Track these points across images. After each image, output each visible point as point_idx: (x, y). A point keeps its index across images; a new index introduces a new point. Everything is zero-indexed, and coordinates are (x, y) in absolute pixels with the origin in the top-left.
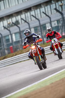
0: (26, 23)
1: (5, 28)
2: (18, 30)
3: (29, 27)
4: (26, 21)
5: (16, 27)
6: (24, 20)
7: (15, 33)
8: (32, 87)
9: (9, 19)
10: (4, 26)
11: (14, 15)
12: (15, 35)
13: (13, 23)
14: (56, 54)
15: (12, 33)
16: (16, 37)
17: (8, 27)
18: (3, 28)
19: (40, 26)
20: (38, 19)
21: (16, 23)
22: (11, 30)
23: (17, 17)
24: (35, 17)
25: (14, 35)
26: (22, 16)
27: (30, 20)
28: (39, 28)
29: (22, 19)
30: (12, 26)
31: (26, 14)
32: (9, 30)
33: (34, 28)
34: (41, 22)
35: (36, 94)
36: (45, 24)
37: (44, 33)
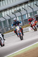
1: (13, 13)
2: (20, 15)
3: (27, 13)
4: (25, 10)
5: (19, 13)
6: (24, 9)
8: (29, 48)
9: (15, 8)
11: (18, 6)
12: (19, 18)
13: (17, 10)
14: (33, 29)
15: (17, 16)
16: (19, 19)
17: (15, 13)
18: (11, 13)
19: (33, 12)
20: (32, 8)
21: (19, 11)
22: (16, 15)
23: (20, 7)
24: (30, 7)
26: (22, 6)
27: (27, 9)
28: (33, 13)
29: (22, 8)
30: (17, 12)
31: (25, 5)
32: (15, 15)
33: (30, 13)
34: (34, 10)
35: (31, 52)
36: (36, 11)
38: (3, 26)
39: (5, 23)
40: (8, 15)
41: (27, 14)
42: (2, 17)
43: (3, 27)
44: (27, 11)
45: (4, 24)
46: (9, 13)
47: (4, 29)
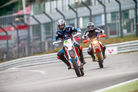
0: (101, 5)
1: (70, 7)
2: (88, 14)
3: (105, 11)
4: (101, 3)
5: (85, 8)
7: (84, 17)
10: (69, 5)
13: (82, 2)
15: (79, 16)
16: (83, 23)
19: (121, 11)
20: (119, 2)
21: (87, 4)
22: (78, 12)
25: (81, 20)
27: (107, 2)
28: (119, 14)
30: (81, 6)
32: (76, 12)
33: (112, 13)
36: (128, 10)
37: (125, 23)
38: (42, 34)
39: (50, 29)
40: (58, 11)
41: (105, 14)
42: (44, 12)
43: (42, 38)
44: (104, 6)
45: (46, 30)
46: (61, 5)
47: (44, 43)
